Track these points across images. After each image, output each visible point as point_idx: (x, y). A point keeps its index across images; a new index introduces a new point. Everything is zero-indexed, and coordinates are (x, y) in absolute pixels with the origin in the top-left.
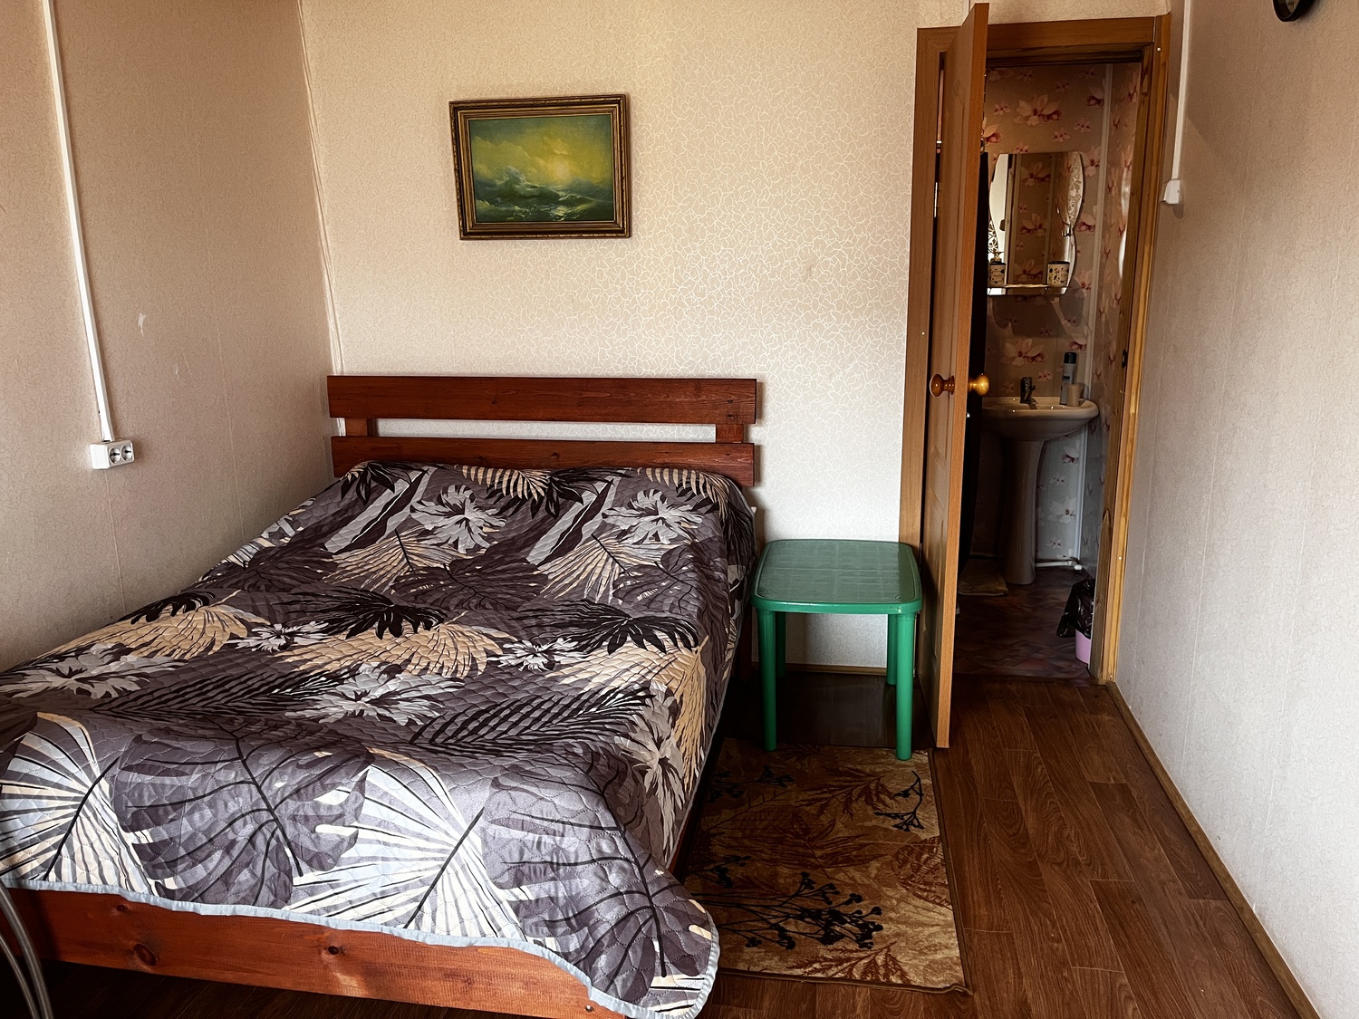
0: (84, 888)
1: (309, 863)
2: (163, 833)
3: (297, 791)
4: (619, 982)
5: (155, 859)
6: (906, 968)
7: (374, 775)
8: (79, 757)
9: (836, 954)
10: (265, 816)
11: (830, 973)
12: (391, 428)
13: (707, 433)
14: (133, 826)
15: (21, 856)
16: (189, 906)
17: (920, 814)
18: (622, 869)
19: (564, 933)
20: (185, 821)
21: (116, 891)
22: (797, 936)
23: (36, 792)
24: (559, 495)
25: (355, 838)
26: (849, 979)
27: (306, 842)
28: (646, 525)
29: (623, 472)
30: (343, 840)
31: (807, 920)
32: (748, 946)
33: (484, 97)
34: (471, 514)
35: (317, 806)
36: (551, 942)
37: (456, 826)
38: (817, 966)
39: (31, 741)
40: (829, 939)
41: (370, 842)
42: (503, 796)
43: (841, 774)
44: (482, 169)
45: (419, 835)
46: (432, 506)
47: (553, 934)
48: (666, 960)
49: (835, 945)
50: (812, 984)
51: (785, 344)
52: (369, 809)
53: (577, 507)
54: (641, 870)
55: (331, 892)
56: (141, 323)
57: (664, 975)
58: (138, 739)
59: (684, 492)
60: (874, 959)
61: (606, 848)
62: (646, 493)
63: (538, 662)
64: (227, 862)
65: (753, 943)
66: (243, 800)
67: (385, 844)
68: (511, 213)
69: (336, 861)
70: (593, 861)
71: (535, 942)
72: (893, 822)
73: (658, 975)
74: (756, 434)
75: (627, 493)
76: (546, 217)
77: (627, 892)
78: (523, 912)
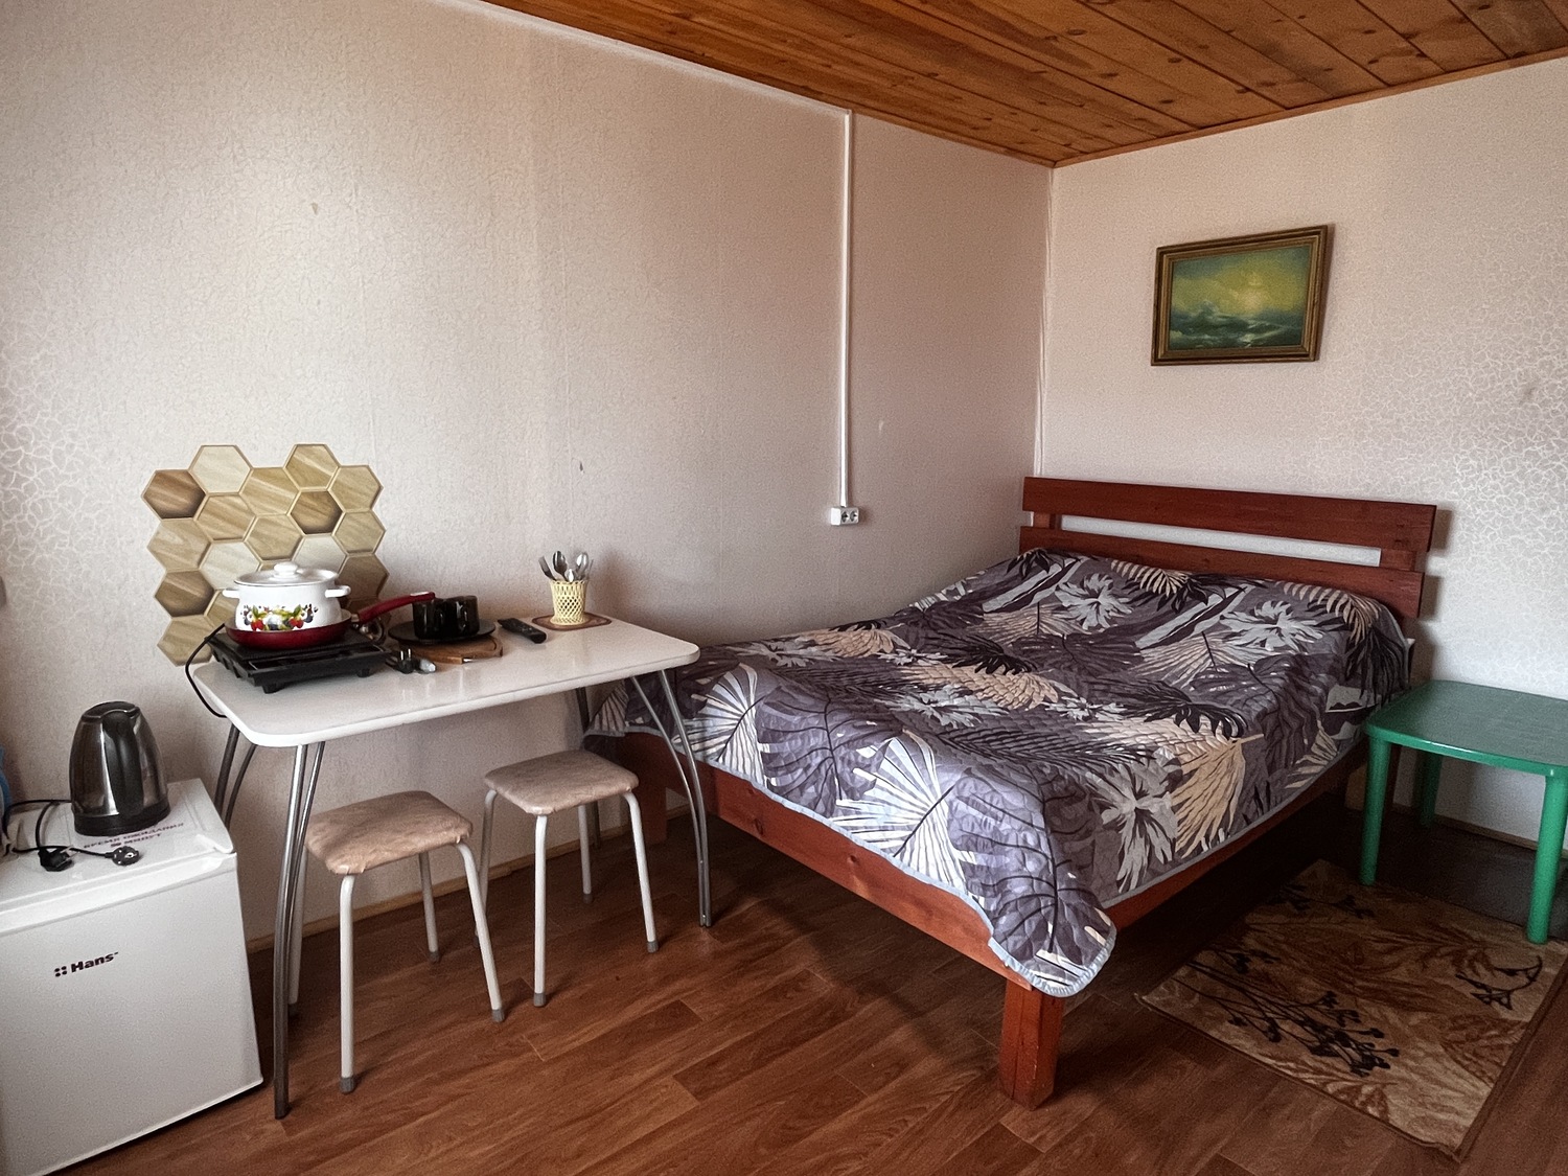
0: (734, 773)
1: (847, 793)
2: (776, 748)
3: (848, 742)
4: (1011, 940)
5: (770, 763)
6: (1391, 1108)
7: (895, 745)
8: (746, 692)
9: (1318, 1065)
10: (828, 753)
11: (1302, 1076)
12: (1072, 523)
13: (1369, 557)
14: (762, 740)
15: (708, 743)
16: (780, 799)
17: (1515, 996)
18: (1039, 861)
19: (991, 896)
20: (787, 743)
21: (749, 779)
22: (1287, 1035)
23: (722, 706)
24: (1189, 594)
25: (874, 783)
26: (1320, 1090)
27: (847, 777)
28: (1259, 631)
29: (1260, 582)
30: (867, 782)
31: (1308, 1028)
32: (1231, 1022)
33: (1191, 240)
34: (1105, 600)
35: (857, 755)
36: (982, 900)
37: (935, 794)
38: (1292, 1065)
39: (729, 677)
40: (1320, 1051)
41: (882, 789)
42: (971, 782)
43: (1437, 928)
44: (1179, 303)
45: (912, 794)
46: (1075, 588)
47: (984, 895)
48: (1055, 941)
49: (1324, 1059)
50: (1277, 1077)
51: (1484, 472)
52: (885, 765)
53: (1201, 606)
54: (1055, 867)
55: (856, 816)
56: (880, 427)
57: (1050, 951)
58: (779, 689)
59: (1314, 608)
60: (1361, 1087)
61: (1031, 841)
62: (1274, 604)
63: (1078, 714)
64: (804, 777)
65: (1237, 1022)
66: (817, 740)
67: (891, 793)
68: (1200, 342)
69: (862, 797)
70: (1018, 846)
71: (974, 898)
72: (1473, 989)
73: (1044, 949)
74: (1436, 564)
75: (1256, 600)
76: (1232, 344)
77: (1037, 879)
78: (970, 872)
